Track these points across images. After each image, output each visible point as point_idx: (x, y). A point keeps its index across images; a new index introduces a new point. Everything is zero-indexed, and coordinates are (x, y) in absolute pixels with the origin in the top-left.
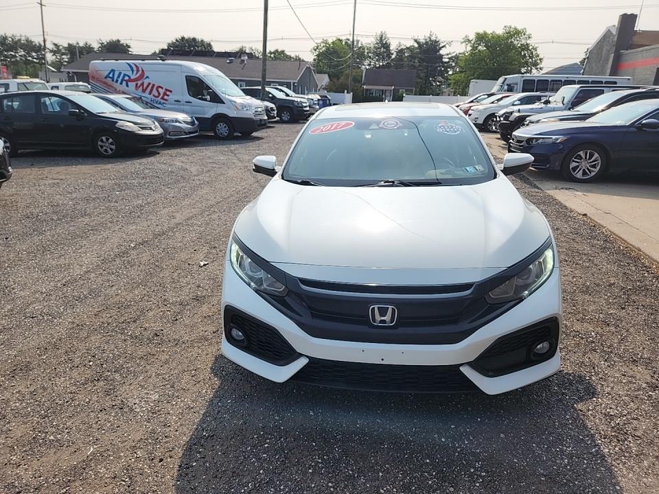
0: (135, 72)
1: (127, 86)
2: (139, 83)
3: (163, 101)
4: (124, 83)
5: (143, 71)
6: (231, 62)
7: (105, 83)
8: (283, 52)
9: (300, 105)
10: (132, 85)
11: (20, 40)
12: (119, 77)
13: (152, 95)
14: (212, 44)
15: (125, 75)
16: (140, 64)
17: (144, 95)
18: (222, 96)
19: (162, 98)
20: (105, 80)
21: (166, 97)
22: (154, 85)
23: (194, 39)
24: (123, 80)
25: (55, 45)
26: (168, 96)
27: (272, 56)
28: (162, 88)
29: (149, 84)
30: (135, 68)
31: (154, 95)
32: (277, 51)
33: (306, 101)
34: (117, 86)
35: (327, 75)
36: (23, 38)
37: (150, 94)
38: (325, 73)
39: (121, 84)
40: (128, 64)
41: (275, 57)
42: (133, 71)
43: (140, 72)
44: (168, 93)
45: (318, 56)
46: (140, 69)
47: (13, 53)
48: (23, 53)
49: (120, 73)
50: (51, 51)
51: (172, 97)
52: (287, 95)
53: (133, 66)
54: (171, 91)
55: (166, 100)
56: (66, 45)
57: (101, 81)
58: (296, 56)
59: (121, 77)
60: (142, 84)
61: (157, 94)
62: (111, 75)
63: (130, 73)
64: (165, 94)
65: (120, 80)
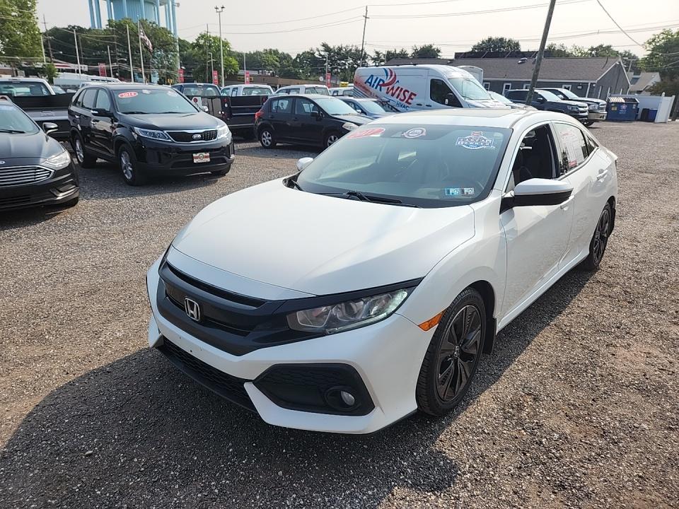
0: (389, 77)
1: (380, 90)
2: (391, 87)
3: (407, 105)
4: (379, 87)
5: (395, 75)
6: (523, 62)
7: (364, 88)
8: (609, 47)
9: (576, 110)
10: (384, 89)
11: (351, 50)
12: (375, 82)
13: (398, 100)
14: (520, 43)
15: (381, 80)
16: (394, 69)
17: (392, 98)
18: (461, 99)
19: (407, 102)
20: (365, 85)
21: (410, 101)
22: (402, 89)
23: (501, 40)
24: (378, 84)
25: (377, 53)
26: (412, 99)
27: (593, 52)
28: (408, 92)
29: (398, 88)
30: (389, 74)
31: (400, 99)
32: (601, 46)
33: (586, 105)
34: (372, 90)
35: (658, 74)
36: (354, 48)
37: (397, 98)
38: (657, 71)
39: (376, 88)
40: (385, 70)
41: (596, 53)
42: (387, 75)
43: (393, 77)
44: (413, 97)
45: (653, 50)
46: (393, 74)
47: (343, 62)
48: (351, 61)
49: (377, 78)
50: (373, 59)
51: (415, 100)
52: (566, 98)
53: (388, 71)
54: (415, 95)
55: (410, 104)
56: (385, 53)
57: (361, 86)
58: (626, 52)
59: (377, 82)
60: (393, 89)
61: (403, 98)
62: (370, 81)
63: (384, 78)
64: (410, 98)
65: (376, 84)
